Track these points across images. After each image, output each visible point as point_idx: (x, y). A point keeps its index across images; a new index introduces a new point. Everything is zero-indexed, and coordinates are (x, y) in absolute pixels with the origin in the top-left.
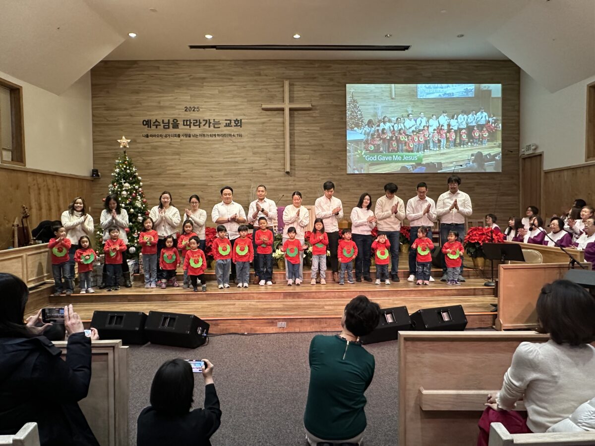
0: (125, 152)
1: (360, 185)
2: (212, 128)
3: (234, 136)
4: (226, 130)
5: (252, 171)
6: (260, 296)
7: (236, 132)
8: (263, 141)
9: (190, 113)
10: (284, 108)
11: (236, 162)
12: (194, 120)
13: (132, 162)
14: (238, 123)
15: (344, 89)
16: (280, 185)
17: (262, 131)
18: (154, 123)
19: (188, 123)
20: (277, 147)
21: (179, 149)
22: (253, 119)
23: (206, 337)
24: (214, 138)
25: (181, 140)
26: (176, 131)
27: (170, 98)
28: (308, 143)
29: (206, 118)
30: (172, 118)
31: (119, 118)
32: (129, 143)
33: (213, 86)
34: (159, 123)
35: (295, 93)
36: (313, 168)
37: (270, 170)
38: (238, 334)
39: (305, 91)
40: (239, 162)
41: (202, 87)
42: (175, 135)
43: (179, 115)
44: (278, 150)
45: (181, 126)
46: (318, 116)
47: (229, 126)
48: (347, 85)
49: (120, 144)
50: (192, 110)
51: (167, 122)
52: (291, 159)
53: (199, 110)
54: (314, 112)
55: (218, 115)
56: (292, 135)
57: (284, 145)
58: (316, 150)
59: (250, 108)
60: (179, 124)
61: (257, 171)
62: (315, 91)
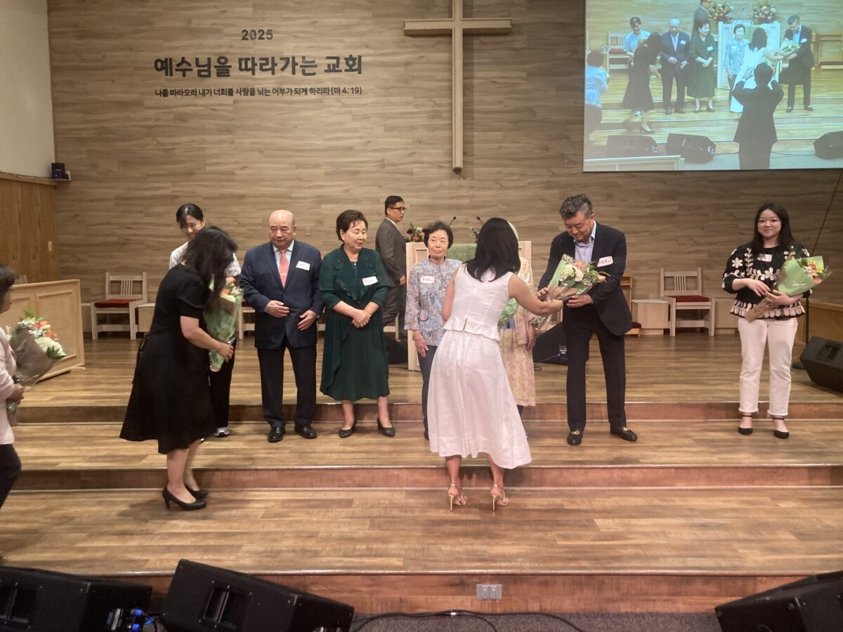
1: (610, 196)
3: (345, 91)
4: (329, 80)
5: (383, 166)
7: (349, 83)
8: (407, 103)
9: (255, 44)
10: (451, 30)
11: (350, 149)
12: (261, 59)
14: (354, 64)
16: (441, 198)
17: (406, 81)
18: (178, 65)
19: (250, 65)
20: (435, 115)
21: (231, 120)
22: (386, 55)
24: (303, 97)
25: (235, 102)
26: (225, 83)
27: (209, 11)
28: (500, 107)
29: (286, 55)
30: (213, 54)
31: (107, 54)
34: (189, 64)
36: (513, 159)
37: (422, 165)
40: (355, 148)
42: (222, 92)
44: (438, 122)
45: (234, 72)
46: (524, 48)
47: (334, 71)
50: (258, 36)
51: (205, 62)
52: (465, 142)
53: (272, 35)
54: (516, 38)
55: (310, 47)
56: (468, 90)
57: (451, 111)
58: (518, 122)
59: (380, 32)
60: (230, 67)
61: (393, 168)
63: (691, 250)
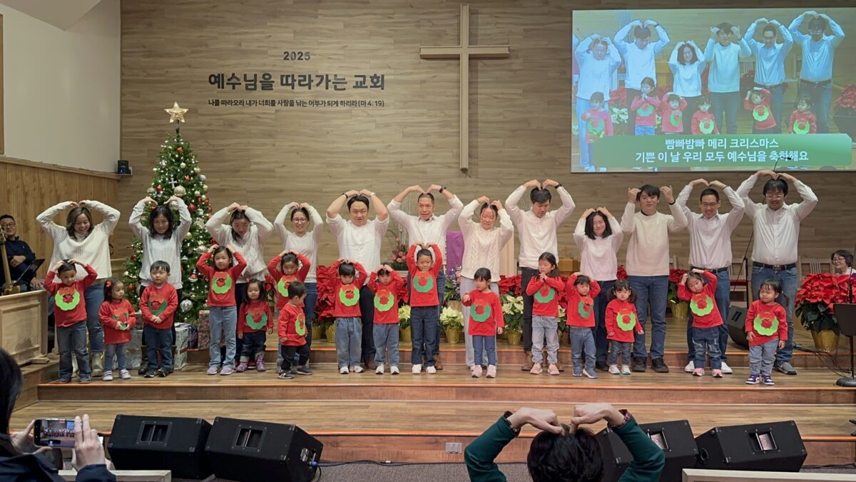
0: (178, 131)
1: (595, 193)
2: (331, 89)
3: (370, 104)
4: (357, 95)
5: (402, 166)
6: (415, 392)
7: (374, 97)
8: (422, 114)
9: (294, 64)
10: (459, 55)
11: (373, 151)
12: (299, 76)
13: (191, 149)
14: (378, 82)
15: (568, 19)
17: (421, 96)
18: (229, 80)
19: (290, 81)
20: (446, 124)
22: (406, 74)
23: (315, 467)
24: (334, 108)
25: (277, 111)
26: (268, 95)
27: (256, 36)
28: (501, 118)
29: (320, 73)
30: (260, 71)
31: (169, 70)
32: (185, 115)
33: (336, 16)
34: (238, 79)
35: (479, 27)
36: (511, 161)
37: (434, 166)
38: (374, 462)
39: (498, 23)
40: (378, 151)
41: (317, 17)
42: (266, 103)
43: (274, 65)
44: (448, 130)
45: (277, 86)
46: (520, 70)
47: (361, 87)
48: (574, 12)
49: (169, 116)
50: (297, 57)
51: (253, 78)
52: (470, 147)
53: (309, 58)
54: (514, 61)
55: (342, 67)
56: (473, 104)
57: (459, 121)
58: (516, 130)
59: (400, 55)
60: (273, 82)
61: (410, 167)
62: (516, 24)
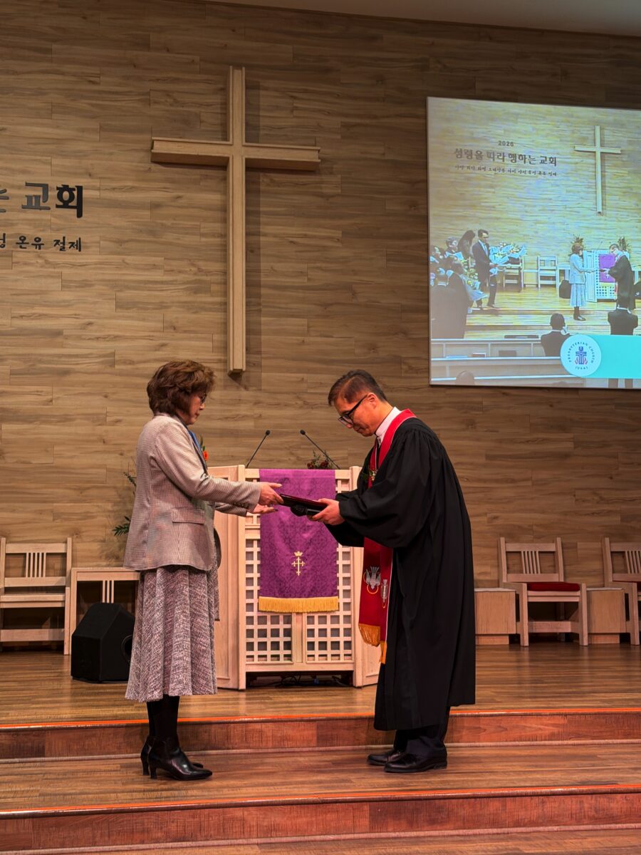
5: (113, 364)
7: (58, 230)
8: (155, 267)
10: (228, 159)
11: (58, 333)
14: (71, 198)
15: (420, 112)
17: (152, 233)
20: (199, 288)
22: (121, 189)
28: (302, 281)
35: (263, 114)
36: (320, 361)
40: (65, 333)
44: (204, 298)
46: (338, 195)
52: (248, 332)
54: (325, 178)
56: (252, 251)
57: (227, 283)
58: (332, 304)
59: (111, 154)
61: (130, 367)
62: (329, 114)
63: (594, 510)
